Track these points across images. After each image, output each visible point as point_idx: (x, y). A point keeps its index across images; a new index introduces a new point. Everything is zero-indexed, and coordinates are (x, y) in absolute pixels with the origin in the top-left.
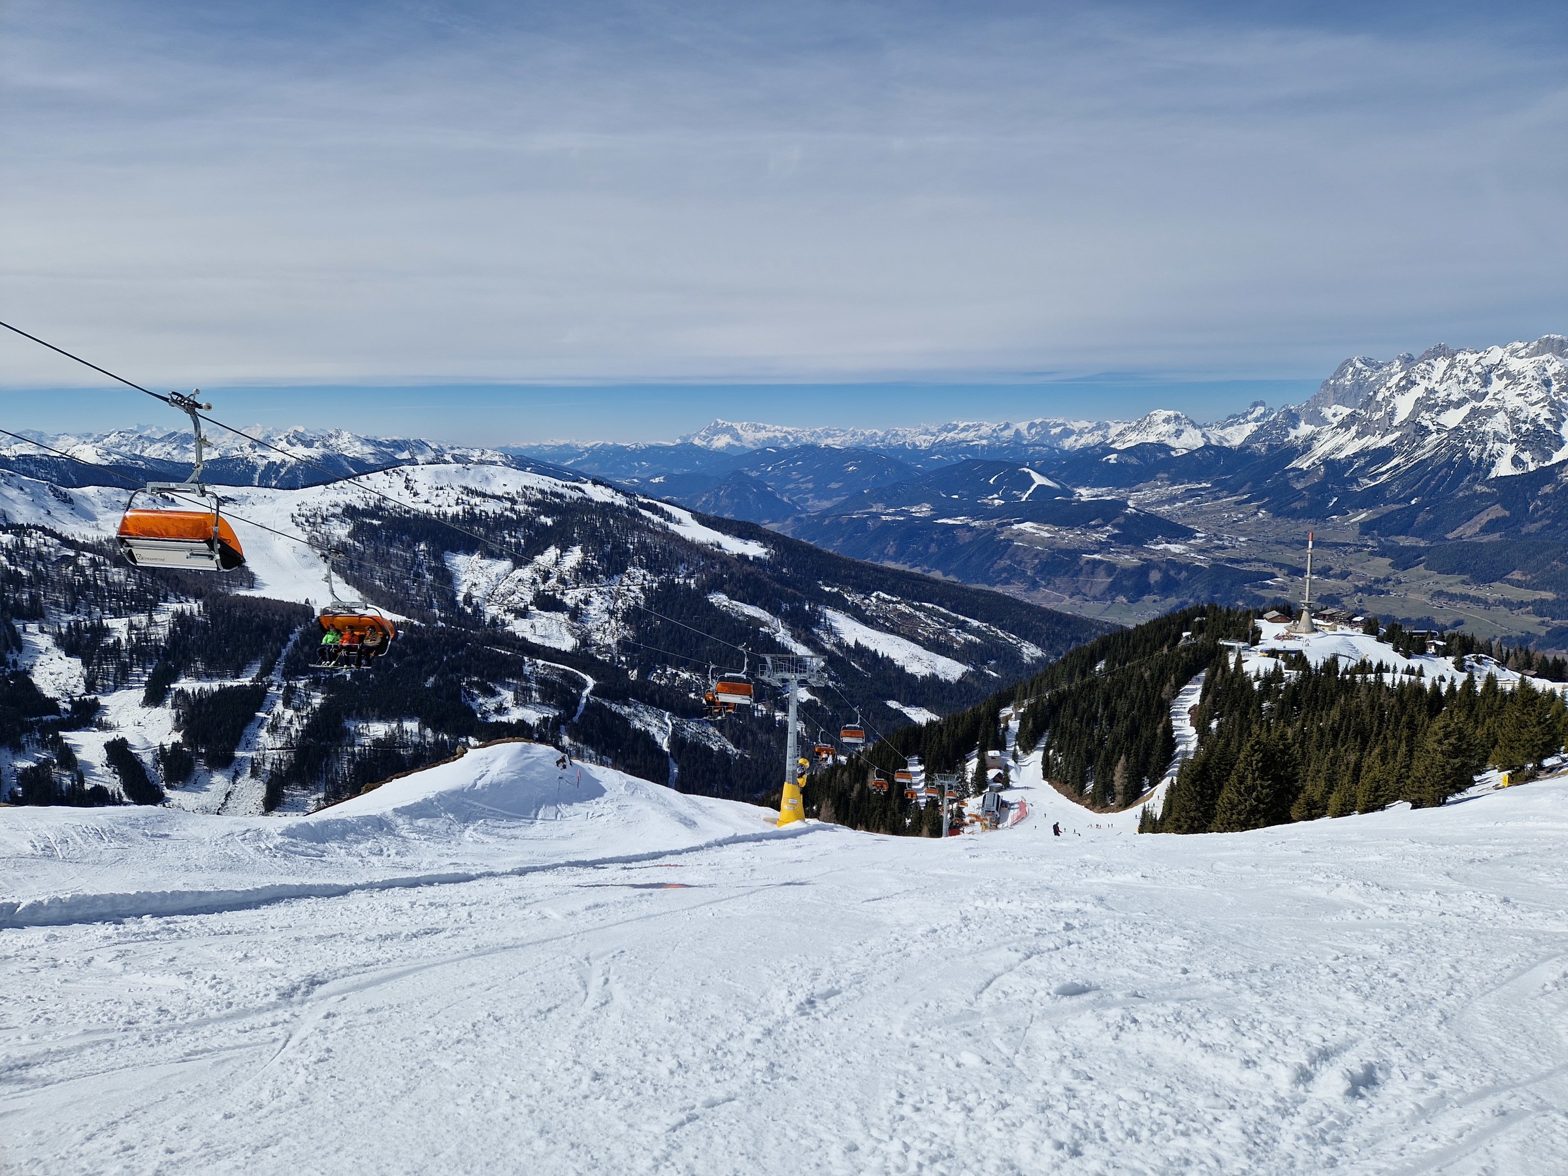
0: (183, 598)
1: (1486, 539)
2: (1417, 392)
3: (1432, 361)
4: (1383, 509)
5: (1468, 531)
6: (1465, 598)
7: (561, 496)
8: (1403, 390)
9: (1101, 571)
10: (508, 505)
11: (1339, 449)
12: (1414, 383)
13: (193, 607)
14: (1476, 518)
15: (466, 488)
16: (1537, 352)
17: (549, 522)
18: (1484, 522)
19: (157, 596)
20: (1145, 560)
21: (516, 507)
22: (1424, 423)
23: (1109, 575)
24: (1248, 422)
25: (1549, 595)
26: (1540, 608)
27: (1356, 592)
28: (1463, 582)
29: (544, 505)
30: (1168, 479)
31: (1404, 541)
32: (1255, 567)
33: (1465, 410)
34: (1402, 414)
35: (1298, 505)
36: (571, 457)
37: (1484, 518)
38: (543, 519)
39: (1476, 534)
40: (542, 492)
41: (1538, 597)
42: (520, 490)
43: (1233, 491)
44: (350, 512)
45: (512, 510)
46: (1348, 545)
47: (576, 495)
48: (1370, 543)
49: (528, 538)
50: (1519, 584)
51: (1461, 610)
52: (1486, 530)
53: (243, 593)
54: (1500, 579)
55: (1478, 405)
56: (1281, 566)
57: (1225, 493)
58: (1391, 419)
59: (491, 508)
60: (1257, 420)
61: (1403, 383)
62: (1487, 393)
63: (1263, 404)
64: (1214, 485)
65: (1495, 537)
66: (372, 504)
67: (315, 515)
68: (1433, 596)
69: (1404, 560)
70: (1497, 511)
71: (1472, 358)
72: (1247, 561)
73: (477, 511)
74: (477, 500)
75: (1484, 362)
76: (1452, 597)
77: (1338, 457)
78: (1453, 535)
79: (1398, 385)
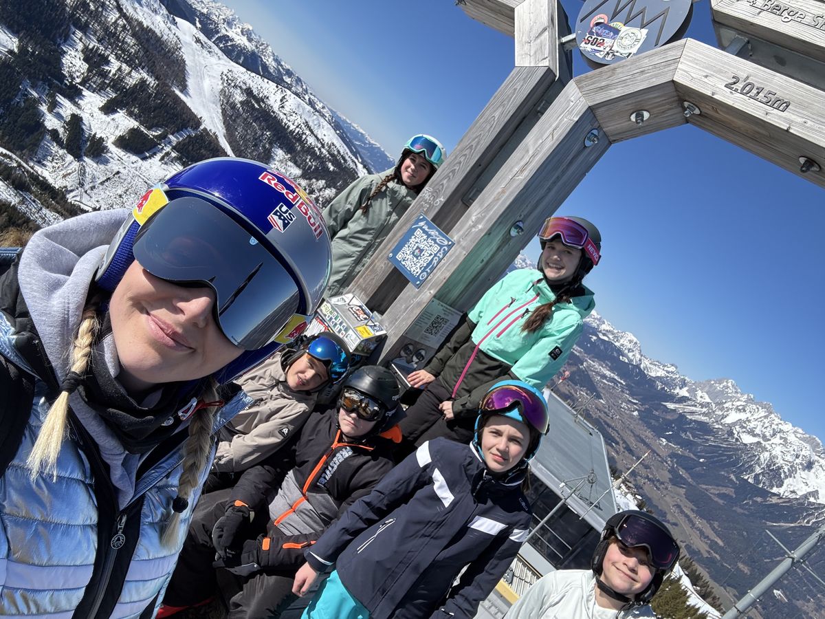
0: (150, 74)
1: (716, 499)
2: (743, 416)
3: (760, 408)
4: (687, 453)
5: (713, 490)
6: (687, 516)
8: (738, 409)
11: (692, 413)
12: (745, 411)
13: (151, 81)
14: (720, 488)
15: (307, 122)
16: (804, 440)
17: (332, 168)
18: (722, 492)
19: (140, 65)
20: (571, 393)
21: (322, 150)
22: (734, 431)
24: (663, 370)
25: (721, 543)
26: (713, 545)
27: (646, 478)
28: (692, 510)
29: (335, 159)
30: (609, 367)
31: (683, 473)
32: (614, 434)
33: (755, 440)
34: (728, 420)
35: (653, 422)
36: (360, 141)
37: (724, 490)
38: (330, 165)
39: (715, 494)
40: (339, 152)
41: (716, 540)
42: (329, 143)
43: (632, 395)
44: (249, 92)
45: (319, 149)
46: (660, 456)
47: (352, 165)
48: (669, 463)
49: (317, 168)
50: (713, 529)
51: (681, 520)
52: (719, 495)
53: (177, 92)
54: (708, 521)
55: (762, 442)
56: (625, 442)
57: (628, 392)
58: (722, 418)
59: (311, 140)
60: (668, 372)
61: (740, 408)
62: (770, 440)
63: (676, 368)
64: (626, 385)
65: (721, 502)
66: (261, 95)
67: (232, 81)
68: (675, 505)
69: (676, 480)
70: (730, 491)
71: (777, 421)
72: (613, 428)
73: (304, 136)
74: (308, 132)
75: (780, 426)
76: (682, 512)
77: (687, 416)
78: (704, 487)
79: (738, 406)
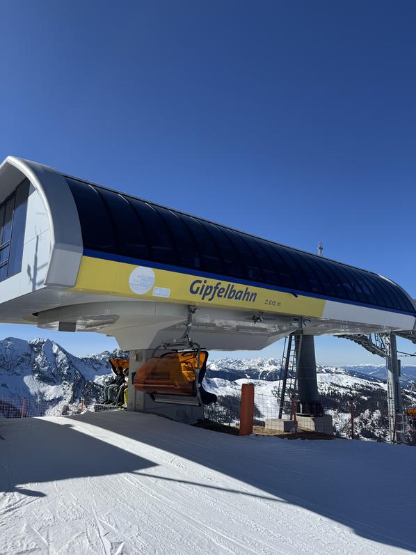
7: (370, 388)
10: (349, 391)
15: (332, 383)
17: (366, 398)
21: (352, 392)
29: (364, 391)
36: (371, 371)
38: (363, 397)
40: (362, 386)
42: (353, 384)
45: (351, 393)
47: (376, 388)
49: (357, 405)
59: (342, 391)
73: (336, 392)
74: (337, 388)
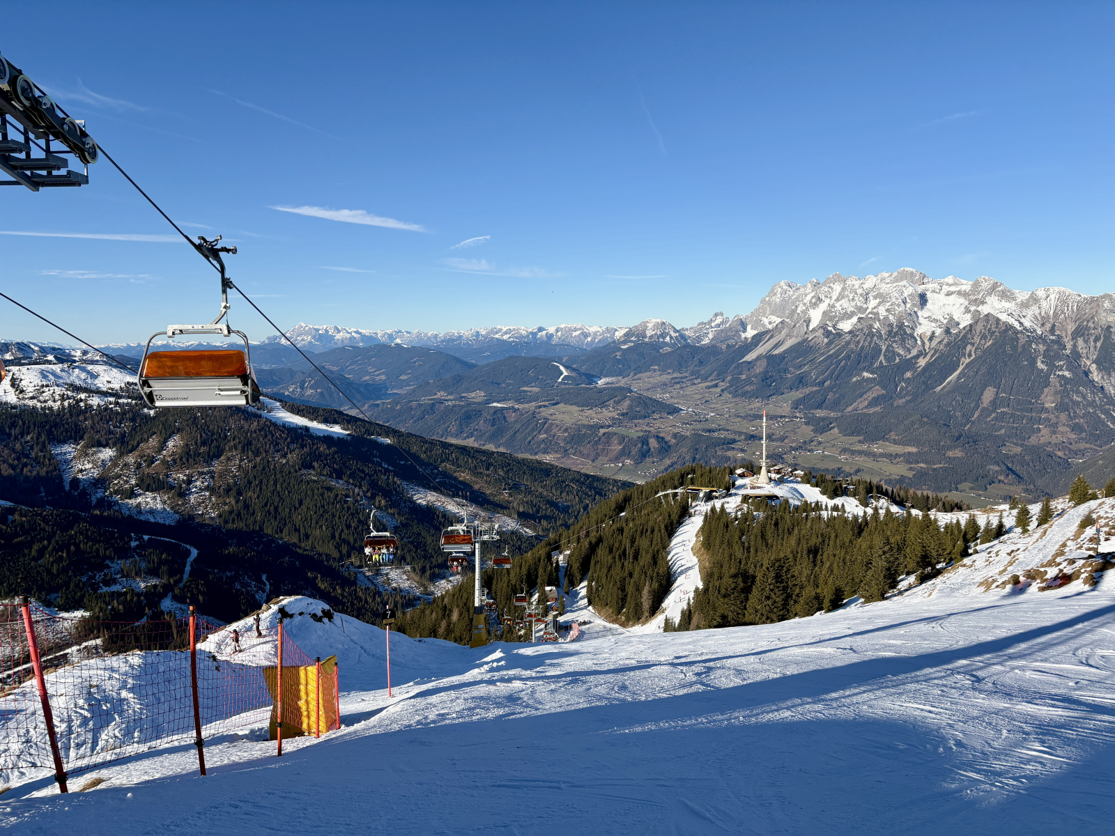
1: (872, 411)
2: (823, 307)
3: (831, 285)
4: (807, 390)
5: (861, 405)
6: (860, 453)
8: (814, 305)
9: (615, 441)
11: (776, 346)
12: (821, 301)
14: (865, 396)
16: (897, 280)
18: (870, 399)
20: (645, 431)
22: (830, 328)
23: (620, 444)
24: (712, 328)
25: (914, 450)
26: (908, 458)
28: (859, 442)
30: (659, 370)
31: (820, 413)
32: (723, 435)
33: (855, 319)
34: (815, 323)
35: (748, 388)
37: (871, 395)
38: (146, 411)
39: (866, 407)
41: (906, 450)
43: (705, 379)
46: (784, 416)
48: (798, 415)
50: (895, 442)
51: (860, 461)
52: (870, 405)
54: (883, 438)
55: (861, 316)
56: (740, 433)
57: (699, 380)
58: (808, 326)
60: (718, 326)
61: (814, 301)
62: (867, 308)
63: (722, 314)
64: (691, 375)
65: (878, 409)
68: (841, 452)
69: (822, 427)
70: (877, 391)
71: (857, 284)
72: (717, 430)
75: (865, 286)
76: (853, 452)
77: (774, 353)
78: (850, 409)
79: (811, 302)
